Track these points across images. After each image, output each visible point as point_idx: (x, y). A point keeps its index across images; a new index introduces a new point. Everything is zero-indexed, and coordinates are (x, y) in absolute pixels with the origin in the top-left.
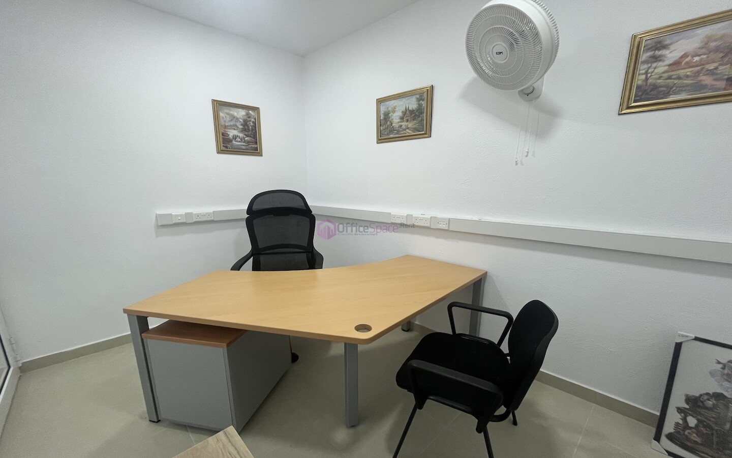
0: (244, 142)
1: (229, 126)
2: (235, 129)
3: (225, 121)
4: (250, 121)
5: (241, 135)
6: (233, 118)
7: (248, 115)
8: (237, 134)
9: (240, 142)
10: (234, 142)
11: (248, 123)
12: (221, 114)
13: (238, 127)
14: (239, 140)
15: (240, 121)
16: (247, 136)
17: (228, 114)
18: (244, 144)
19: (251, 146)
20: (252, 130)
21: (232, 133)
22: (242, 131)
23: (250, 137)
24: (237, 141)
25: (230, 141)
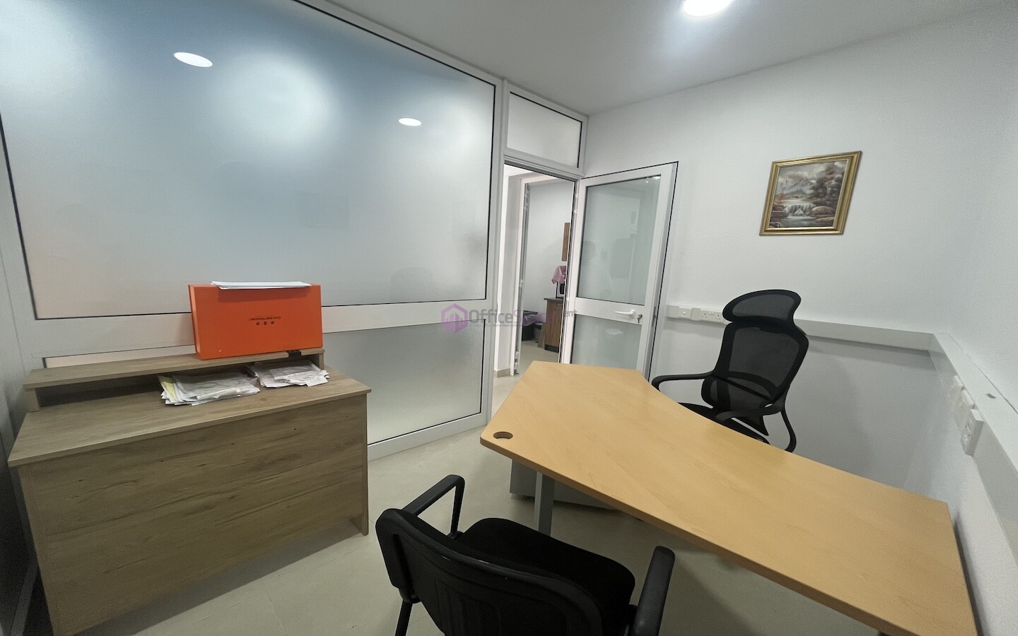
0: (808, 215)
1: (788, 194)
2: (797, 197)
3: (784, 189)
4: (832, 178)
5: (806, 205)
6: (800, 179)
7: (830, 171)
8: (798, 204)
9: (801, 215)
10: (790, 217)
11: (826, 183)
12: (781, 180)
13: (804, 193)
14: (801, 212)
15: (811, 184)
16: (817, 204)
17: (790, 177)
18: (809, 217)
19: (819, 220)
20: (832, 192)
21: (789, 204)
22: (810, 198)
23: (825, 205)
24: (797, 215)
25: (785, 216)
